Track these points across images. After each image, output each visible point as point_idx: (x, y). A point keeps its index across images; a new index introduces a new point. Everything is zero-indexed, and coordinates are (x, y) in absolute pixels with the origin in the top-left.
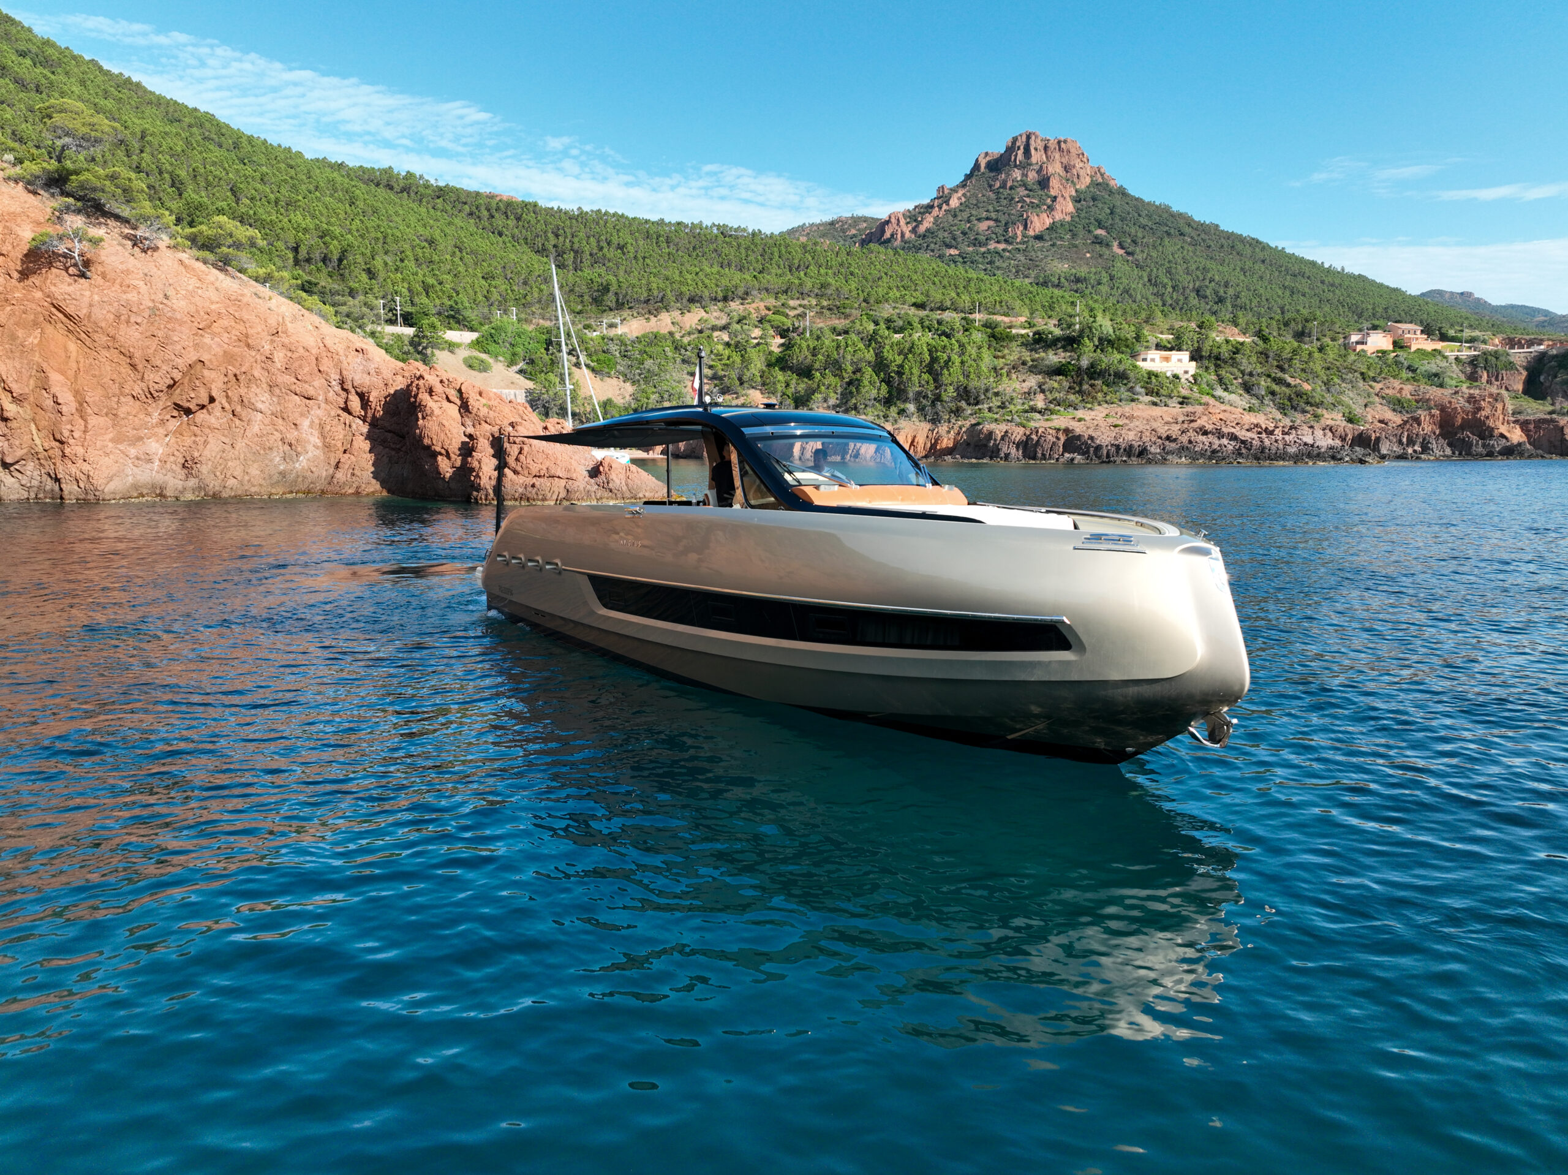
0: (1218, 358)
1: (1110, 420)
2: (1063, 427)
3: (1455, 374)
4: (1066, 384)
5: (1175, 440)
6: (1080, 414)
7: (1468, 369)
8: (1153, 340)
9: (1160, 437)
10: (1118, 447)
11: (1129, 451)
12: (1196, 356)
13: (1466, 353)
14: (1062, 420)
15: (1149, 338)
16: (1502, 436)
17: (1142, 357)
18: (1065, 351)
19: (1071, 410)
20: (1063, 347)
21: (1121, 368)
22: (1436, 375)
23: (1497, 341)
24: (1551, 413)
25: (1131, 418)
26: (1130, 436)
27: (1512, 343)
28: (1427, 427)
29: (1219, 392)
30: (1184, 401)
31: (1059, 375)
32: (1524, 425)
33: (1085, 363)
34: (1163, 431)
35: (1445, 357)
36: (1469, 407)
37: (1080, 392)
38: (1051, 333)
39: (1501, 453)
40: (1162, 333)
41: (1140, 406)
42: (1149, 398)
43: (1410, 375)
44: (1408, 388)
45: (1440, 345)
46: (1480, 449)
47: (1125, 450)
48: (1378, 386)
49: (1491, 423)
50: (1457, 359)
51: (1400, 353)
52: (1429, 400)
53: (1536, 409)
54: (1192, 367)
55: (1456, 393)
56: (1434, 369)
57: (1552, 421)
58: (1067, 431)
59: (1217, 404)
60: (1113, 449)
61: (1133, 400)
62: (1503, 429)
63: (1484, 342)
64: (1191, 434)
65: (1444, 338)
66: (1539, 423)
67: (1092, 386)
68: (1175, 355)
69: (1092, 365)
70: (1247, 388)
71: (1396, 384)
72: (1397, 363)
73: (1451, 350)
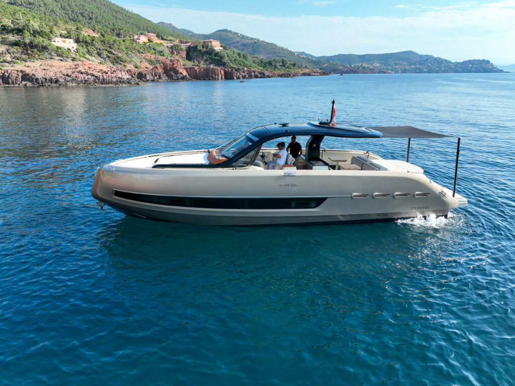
0: (86, 42)
1: (42, 67)
2: (20, 70)
3: (167, 52)
4: (20, 50)
5: (70, 76)
6: (28, 64)
7: (171, 50)
8: (58, 33)
9: (64, 75)
10: (46, 79)
11: (51, 80)
12: (77, 41)
13: (170, 45)
14: (20, 66)
15: (56, 32)
16: (181, 73)
17: (53, 40)
18: (18, 35)
19: (23, 62)
20: (17, 33)
21: (44, 44)
22: (162, 52)
23: (177, 41)
24: (193, 65)
25: (51, 66)
26: (51, 74)
27: (181, 42)
28: (160, 70)
29: (87, 56)
30: (74, 59)
31: (16, 46)
32: (186, 69)
33: (27, 41)
34: (65, 72)
35: (163, 46)
36: (171, 63)
37: (27, 54)
38: (10, 26)
39: (181, 79)
40: (63, 30)
41: (55, 61)
42: (58, 58)
43: (154, 51)
44: (153, 56)
45: (162, 42)
46: (175, 78)
47: (49, 80)
48: (144, 55)
49: (177, 69)
50: (167, 46)
51: (151, 43)
52: (159, 61)
53: (189, 64)
54: (75, 46)
55: (167, 58)
56: (161, 50)
57: (194, 68)
58: (22, 71)
59: (87, 61)
60: (44, 80)
61: (52, 58)
62: (181, 71)
63: (174, 41)
64: (76, 73)
65: (163, 39)
66: (191, 68)
67: (32, 51)
68: (67, 40)
69: (31, 43)
70: (99, 55)
71: (149, 54)
72: (150, 47)
73: (165, 43)
